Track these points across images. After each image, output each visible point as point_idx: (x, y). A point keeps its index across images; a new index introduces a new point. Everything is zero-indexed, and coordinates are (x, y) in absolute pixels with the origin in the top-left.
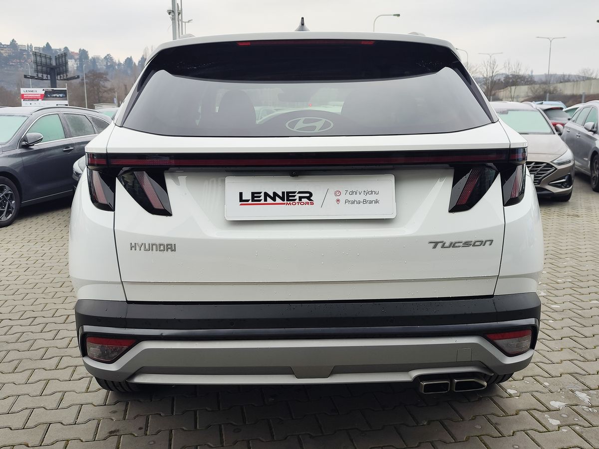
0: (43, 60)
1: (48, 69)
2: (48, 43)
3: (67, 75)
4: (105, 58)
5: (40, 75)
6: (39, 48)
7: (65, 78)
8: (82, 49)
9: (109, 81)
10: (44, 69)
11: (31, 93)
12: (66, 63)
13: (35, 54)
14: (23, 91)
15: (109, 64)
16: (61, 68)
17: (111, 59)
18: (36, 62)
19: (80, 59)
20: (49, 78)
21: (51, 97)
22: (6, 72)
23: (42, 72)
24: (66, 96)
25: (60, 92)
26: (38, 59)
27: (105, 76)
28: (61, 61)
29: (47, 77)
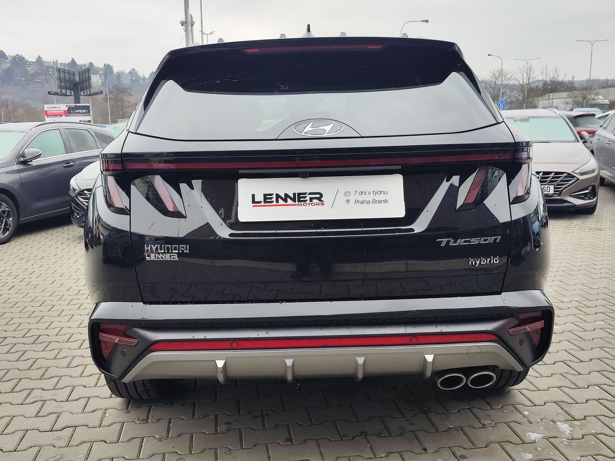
0: (67, 76)
1: (72, 85)
2: (73, 59)
3: (90, 91)
4: (130, 72)
5: (64, 91)
6: (65, 64)
7: (88, 93)
8: (107, 64)
9: (133, 95)
10: (68, 84)
11: (54, 109)
12: (89, 78)
13: (59, 70)
14: (46, 107)
15: (134, 79)
16: (84, 84)
17: (136, 73)
18: (60, 79)
19: (105, 74)
20: (73, 94)
21: (74, 113)
22: (33, 89)
23: (66, 88)
24: (89, 112)
25: (84, 108)
26: (62, 75)
27: (128, 91)
28: (84, 77)
29: (71, 93)
